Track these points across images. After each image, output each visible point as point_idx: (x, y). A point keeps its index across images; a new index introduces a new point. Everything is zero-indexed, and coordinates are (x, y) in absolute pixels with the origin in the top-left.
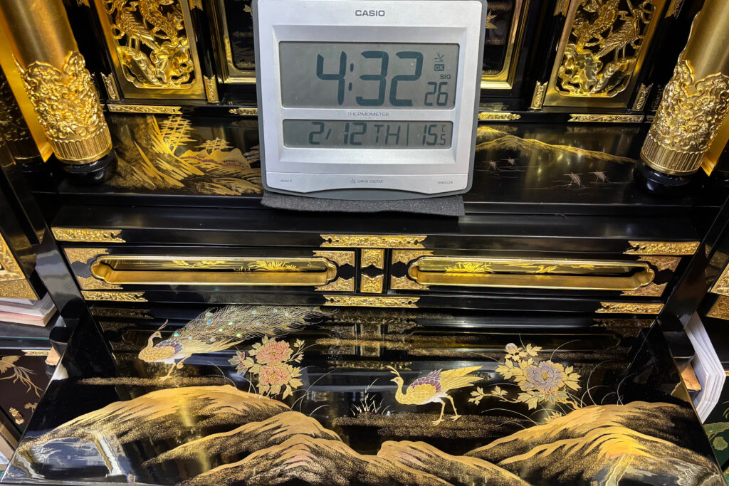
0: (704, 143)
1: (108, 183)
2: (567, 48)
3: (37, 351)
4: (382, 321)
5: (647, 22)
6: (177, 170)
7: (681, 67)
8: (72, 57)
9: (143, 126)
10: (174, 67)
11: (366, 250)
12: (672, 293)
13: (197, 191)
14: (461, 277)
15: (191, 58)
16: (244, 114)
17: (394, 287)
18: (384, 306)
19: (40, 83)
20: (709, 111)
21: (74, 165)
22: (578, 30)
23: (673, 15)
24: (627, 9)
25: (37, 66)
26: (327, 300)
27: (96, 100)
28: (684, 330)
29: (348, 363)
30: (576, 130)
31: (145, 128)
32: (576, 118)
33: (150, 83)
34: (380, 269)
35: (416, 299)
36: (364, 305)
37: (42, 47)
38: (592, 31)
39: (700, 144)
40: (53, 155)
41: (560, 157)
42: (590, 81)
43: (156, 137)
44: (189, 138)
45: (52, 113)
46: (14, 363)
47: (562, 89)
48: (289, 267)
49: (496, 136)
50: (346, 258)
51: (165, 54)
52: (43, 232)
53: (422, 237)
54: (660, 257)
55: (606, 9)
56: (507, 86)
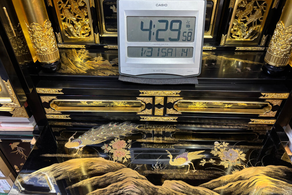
0: (289, 53)
1: (57, 72)
2: (234, 21)
3: (27, 140)
4: (163, 127)
5: (265, 11)
6: (84, 67)
7: (279, 24)
8: (47, 22)
9: (71, 52)
10: (83, 30)
11: (157, 97)
12: (279, 115)
13: (92, 74)
14: (194, 109)
15: (90, 26)
16: (109, 48)
17: (168, 113)
18: (164, 121)
19: (35, 31)
20: (291, 40)
21: (45, 64)
22: (238, 14)
23: (275, 7)
24: (256, 5)
25: (34, 24)
26: (141, 118)
27: (55, 39)
28: (284, 131)
29: (149, 145)
30: (238, 53)
31: (71, 53)
32: (238, 49)
33: (73, 36)
34: (162, 105)
35: (177, 118)
36: (156, 120)
37: (35, 18)
38: (244, 14)
39: (288, 54)
40: (38, 60)
41: (232, 65)
42: (243, 34)
43: (76, 56)
44: (88, 56)
45: (38, 43)
46: (17, 145)
47: (232, 38)
48: (127, 105)
49: (207, 56)
50: (149, 101)
51: (80, 25)
52: (32, 89)
53: (179, 91)
54: (273, 100)
55: (249, 6)
56: (211, 37)
